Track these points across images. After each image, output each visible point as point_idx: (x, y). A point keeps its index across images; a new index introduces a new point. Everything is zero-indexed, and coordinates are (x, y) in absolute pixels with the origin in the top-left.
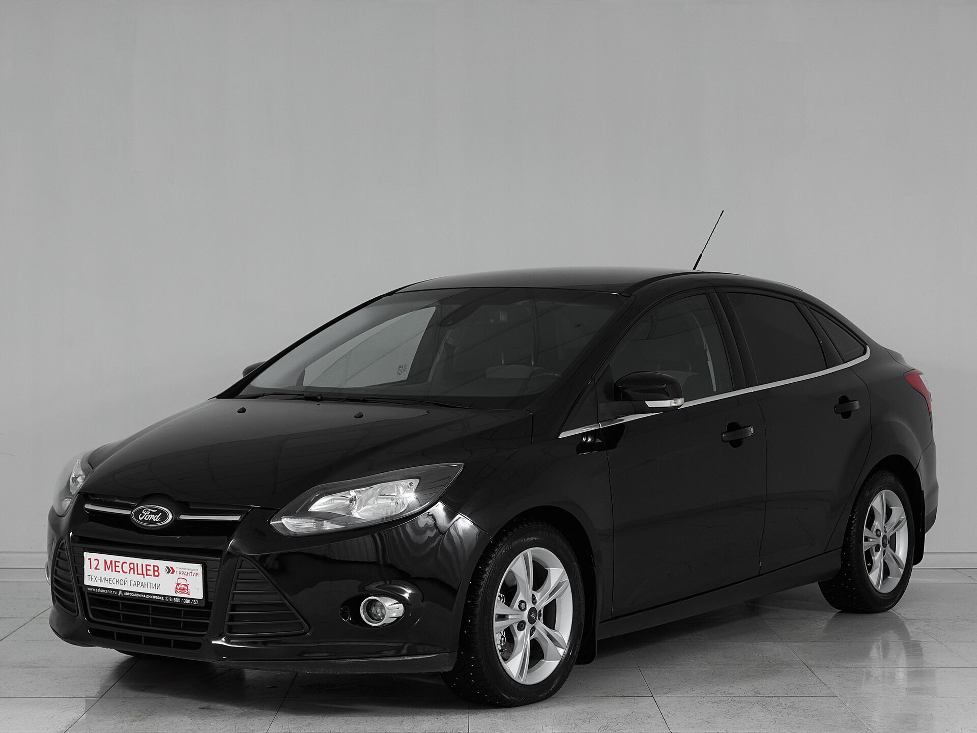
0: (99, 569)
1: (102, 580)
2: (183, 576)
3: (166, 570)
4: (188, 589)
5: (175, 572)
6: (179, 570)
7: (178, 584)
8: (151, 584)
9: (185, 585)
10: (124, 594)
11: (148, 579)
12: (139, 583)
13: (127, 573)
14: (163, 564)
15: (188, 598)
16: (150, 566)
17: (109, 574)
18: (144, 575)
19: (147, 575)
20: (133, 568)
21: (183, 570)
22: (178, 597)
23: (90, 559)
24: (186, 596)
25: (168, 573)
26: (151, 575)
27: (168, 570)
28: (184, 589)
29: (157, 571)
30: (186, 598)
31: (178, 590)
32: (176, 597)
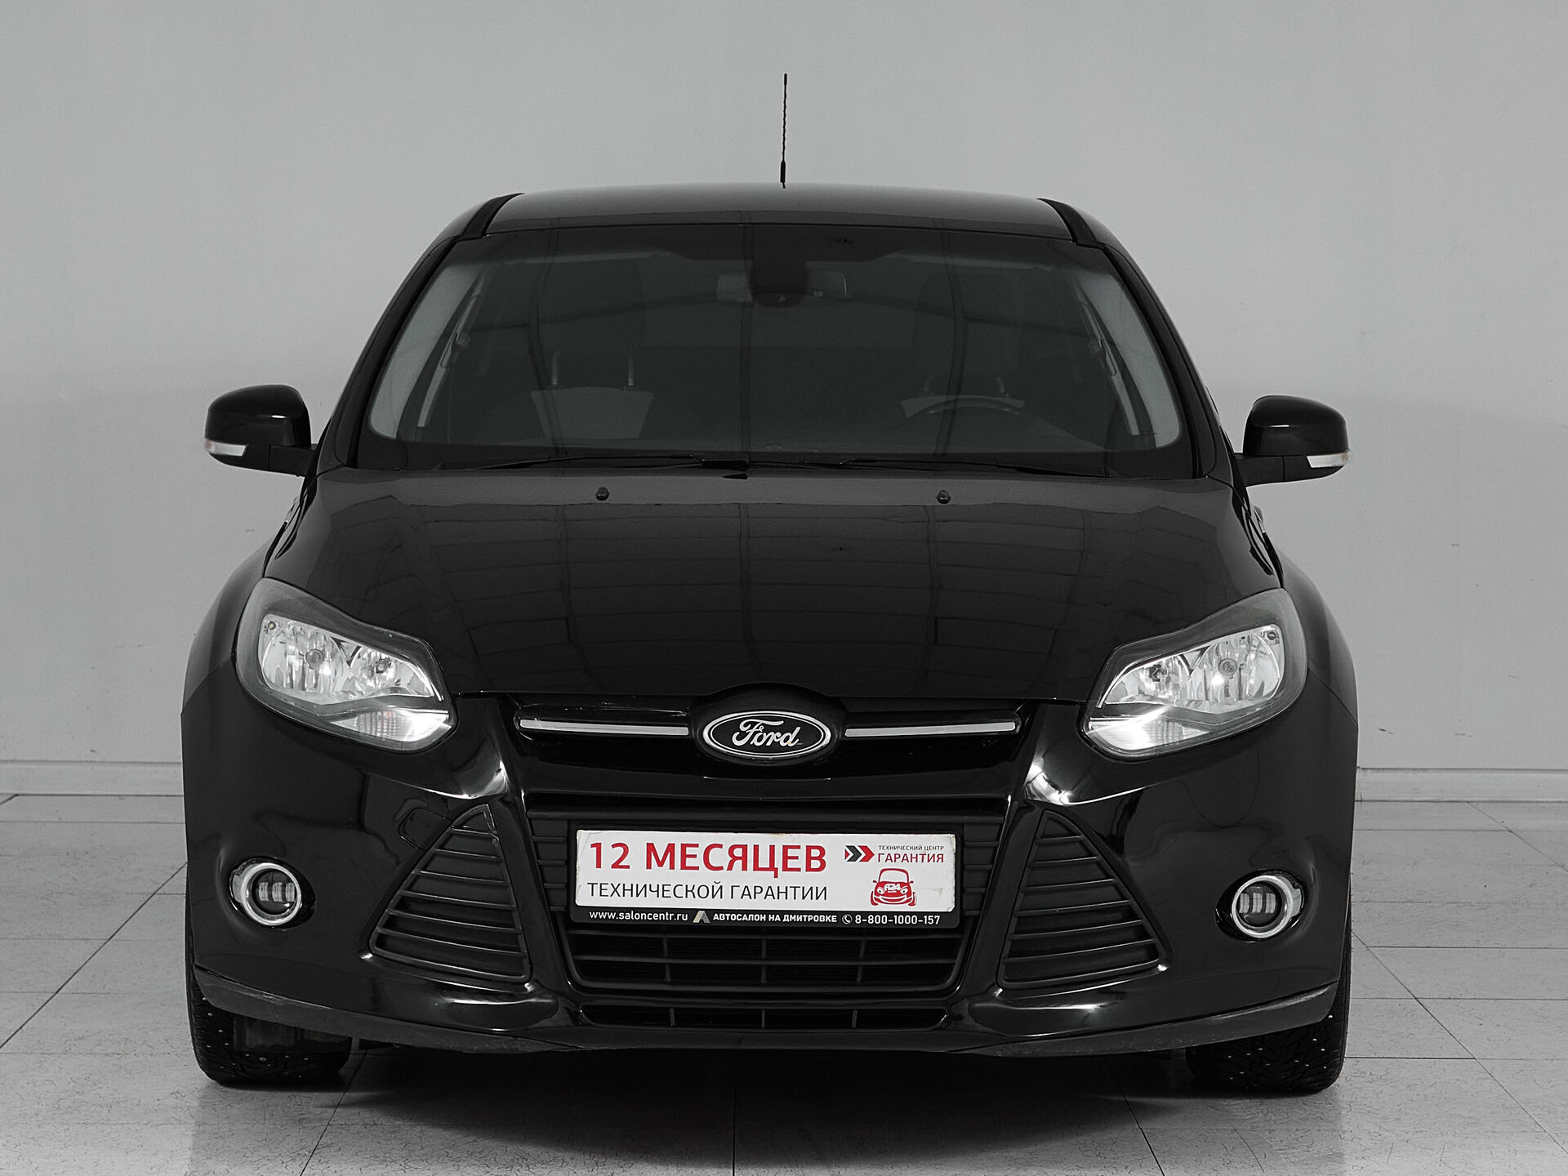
0: (628, 867)
1: (635, 891)
2: (899, 864)
3: (847, 854)
4: (909, 894)
5: (875, 857)
6: (886, 852)
7: (882, 884)
8: (799, 891)
9: (902, 884)
10: (710, 918)
11: (786, 879)
12: (758, 890)
13: (721, 868)
14: (835, 844)
15: (911, 914)
16: (799, 847)
17: (661, 875)
18: (776, 870)
19: (785, 868)
20: (738, 857)
21: (899, 851)
22: (881, 913)
23: (598, 846)
24: (906, 908)
25: (853, 859)
26: (799, 870)
27: (851, 854)
28: (898, 893)
29: (819, 858)
30: (904, 914)
31: (880, 897)
32: (874, 913)
